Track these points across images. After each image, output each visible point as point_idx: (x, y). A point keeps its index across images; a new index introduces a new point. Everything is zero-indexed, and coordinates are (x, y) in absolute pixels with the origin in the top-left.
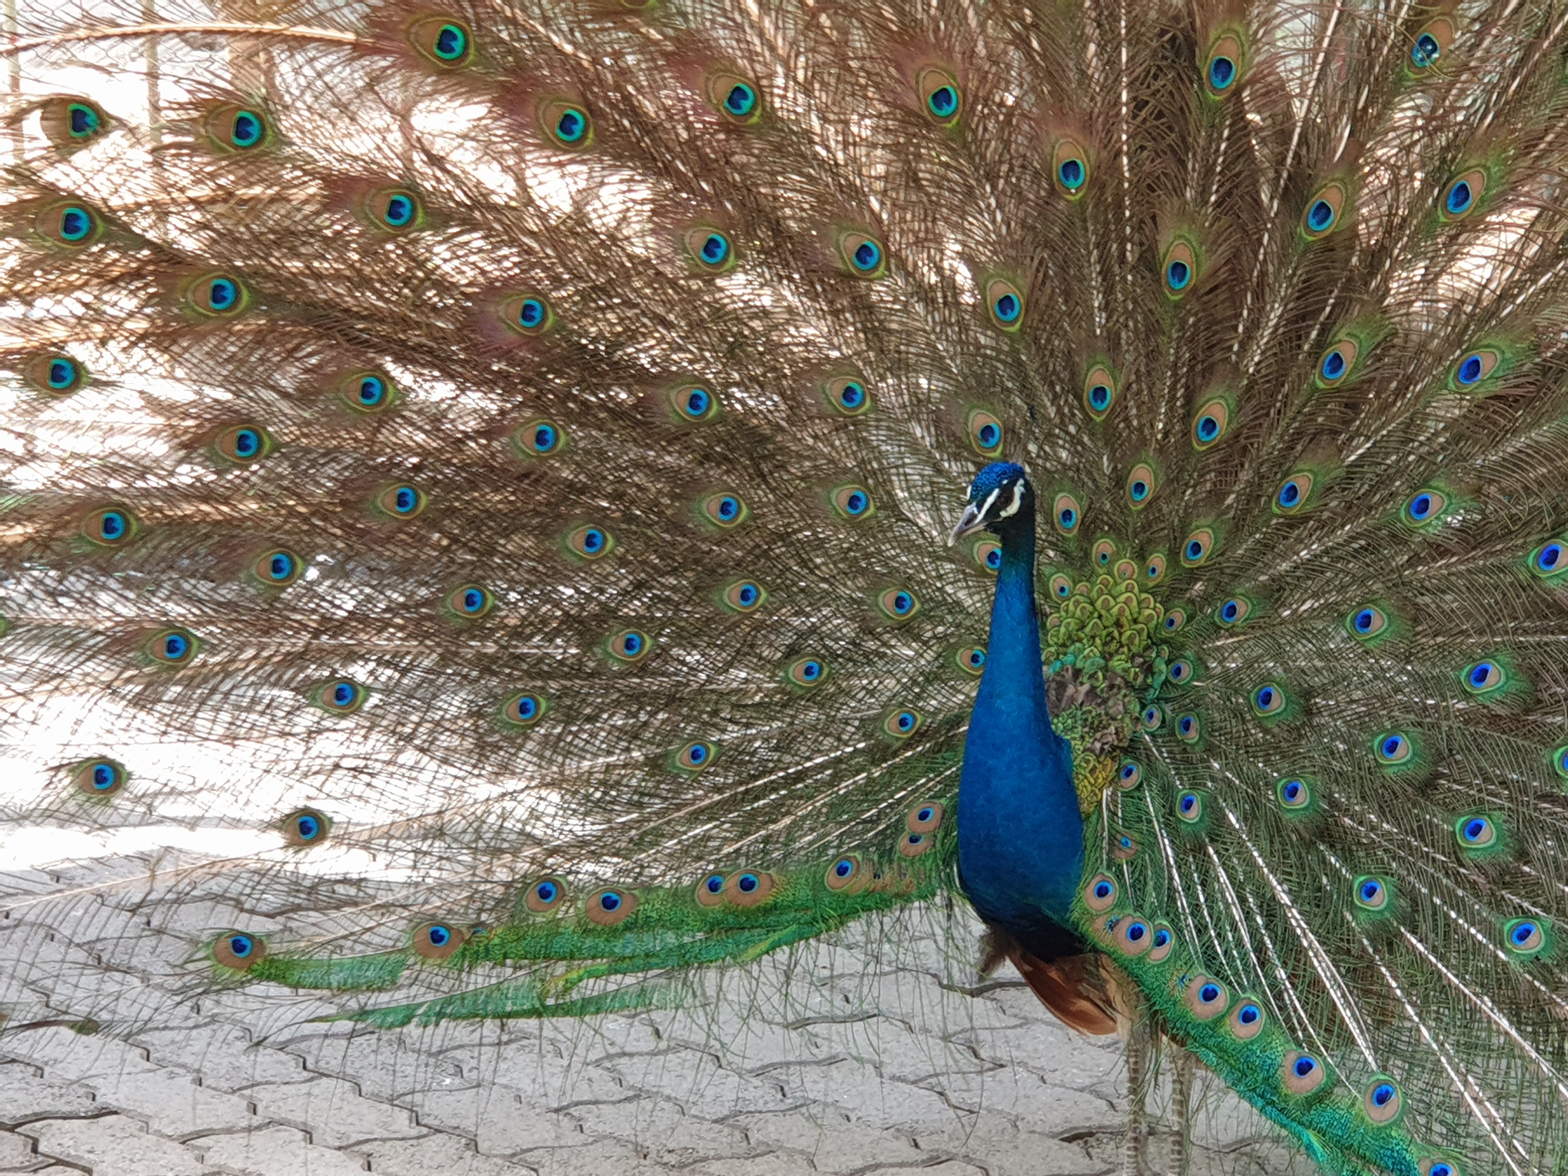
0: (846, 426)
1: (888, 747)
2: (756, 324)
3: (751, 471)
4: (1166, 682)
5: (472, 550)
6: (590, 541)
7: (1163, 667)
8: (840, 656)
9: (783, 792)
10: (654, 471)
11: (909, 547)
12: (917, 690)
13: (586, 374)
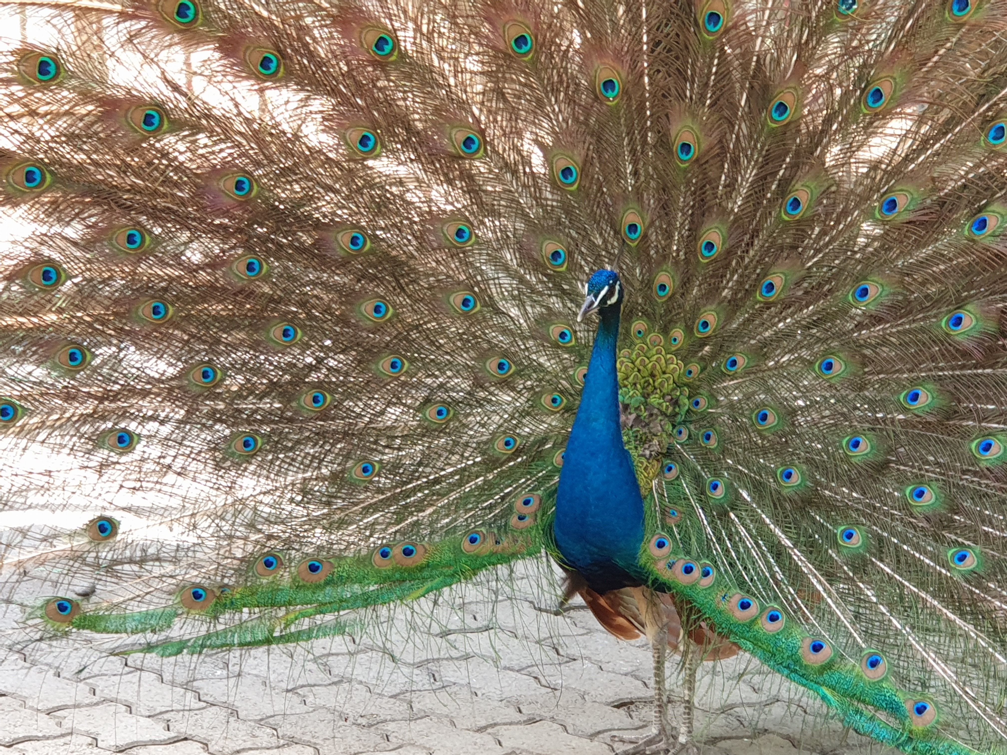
0: (458, 254)
1: (498, 459)
2: (394, 189)
3: (394, 284)
4: (688, 411)
5: (204, 342)
6: (286, 333)
7: (686, 401)
8: (461, 402)
9: (426, 492)
10: (326, 286)
11: (505, 331)
12: (514, 422)
13: (280, 224)
